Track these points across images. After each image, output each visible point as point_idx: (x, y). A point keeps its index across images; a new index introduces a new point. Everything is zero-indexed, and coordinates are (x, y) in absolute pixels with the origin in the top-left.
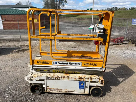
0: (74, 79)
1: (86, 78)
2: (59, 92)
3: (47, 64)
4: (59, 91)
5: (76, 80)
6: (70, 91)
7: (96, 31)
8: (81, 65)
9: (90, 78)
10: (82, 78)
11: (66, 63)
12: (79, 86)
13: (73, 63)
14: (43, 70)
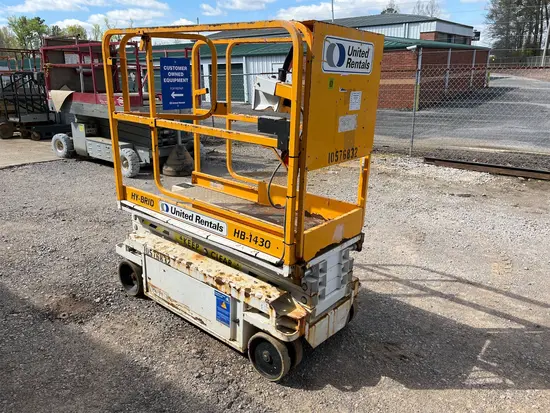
0: (202, 278)
1: (232, 285)
2: (171, 308)
3: (149, 207)
4: (172, 305)
5: (207, 283)
6: (196, 319)
7: (257, 109)
8: (224, 233)
9: (243, 290)
10: (223, 281)
11: (190, 214)
12: (218, 310)
13: (205, 219)
14: (155, 227)
